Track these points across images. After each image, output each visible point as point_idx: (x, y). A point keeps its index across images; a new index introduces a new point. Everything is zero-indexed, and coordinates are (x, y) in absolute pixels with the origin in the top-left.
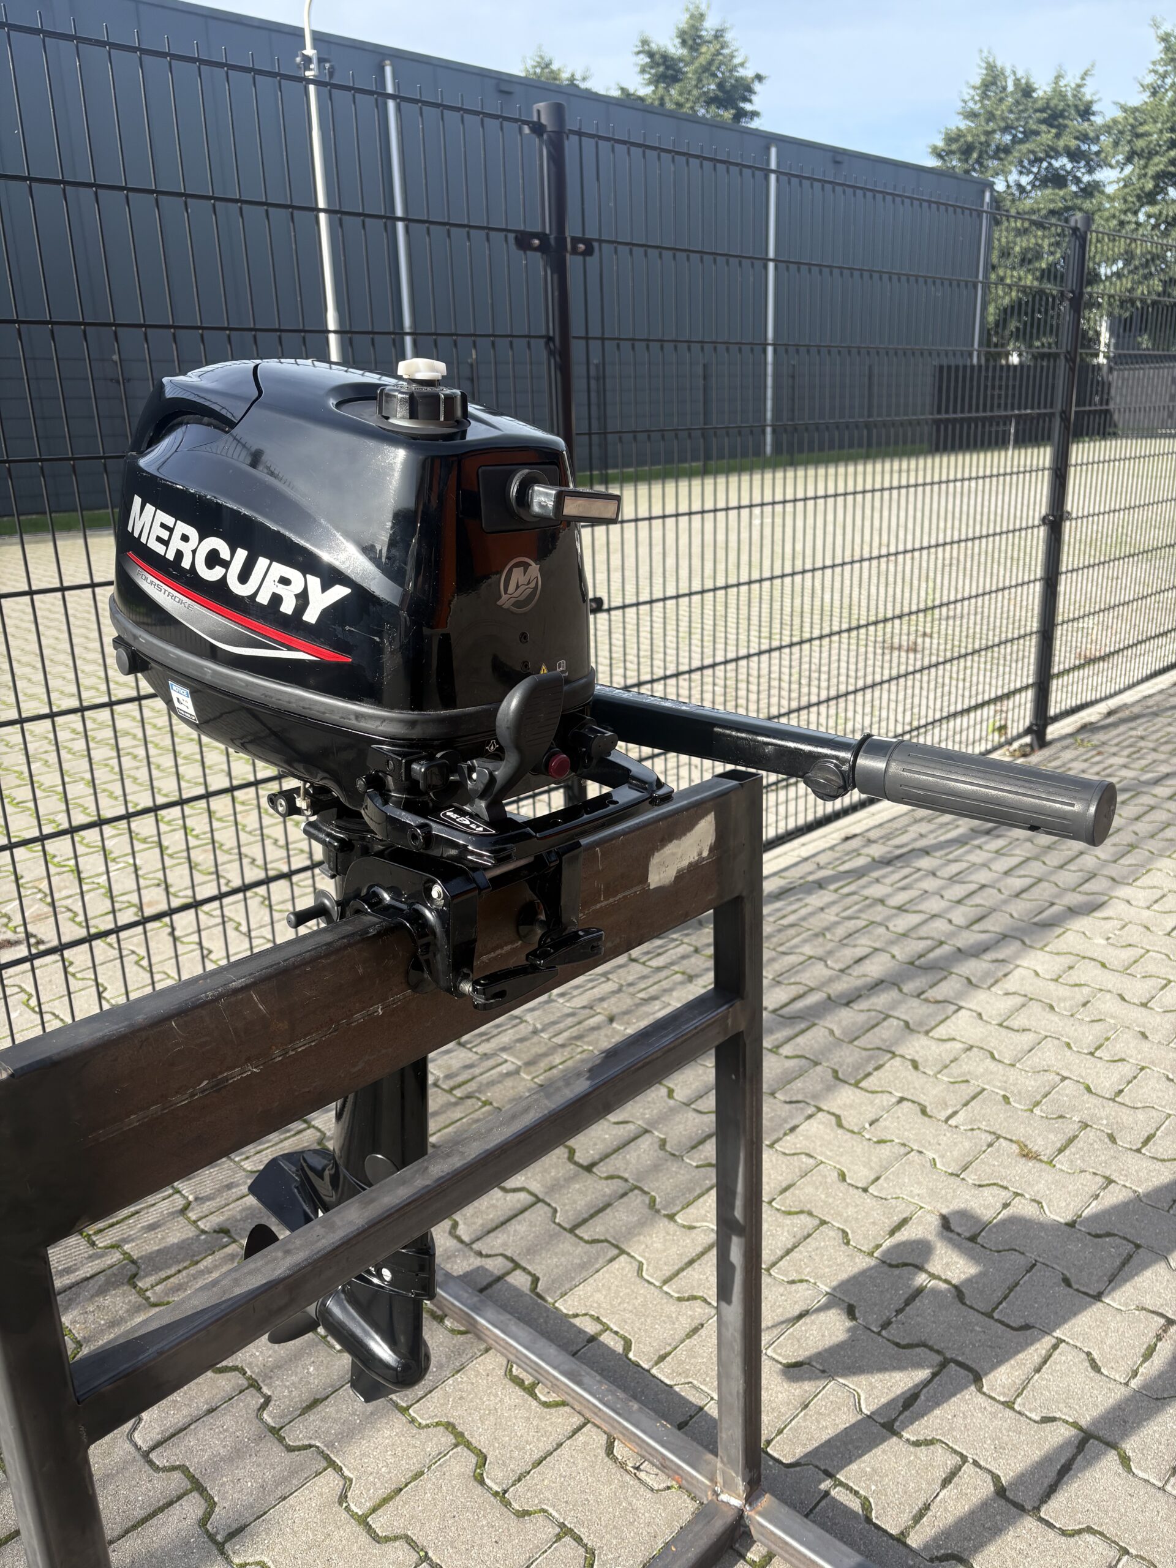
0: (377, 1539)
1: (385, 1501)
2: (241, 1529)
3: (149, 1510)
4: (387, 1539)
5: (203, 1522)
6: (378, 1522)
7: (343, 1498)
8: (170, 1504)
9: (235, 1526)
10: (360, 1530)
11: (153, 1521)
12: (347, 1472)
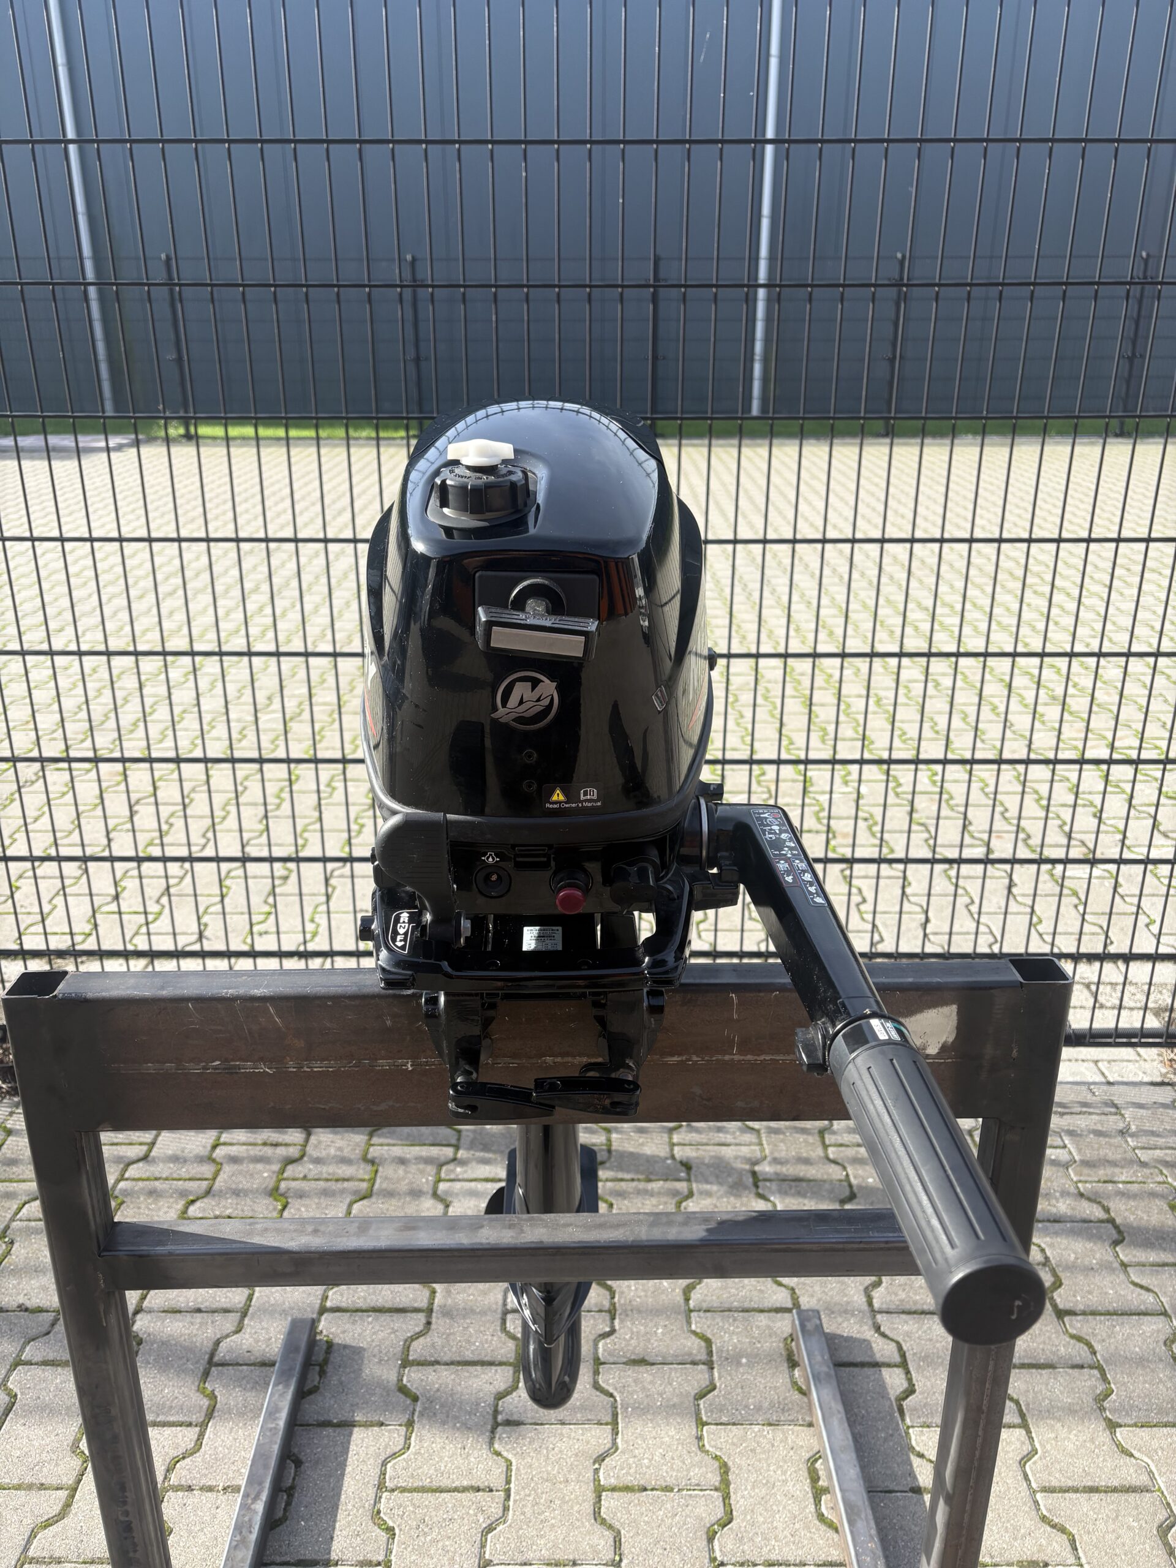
0: (596, 1514)
1: (627, 1489)
2: (518, 1423)
3: (476, 1358)
4: (603, 1522)
5: (500, 1396)
6: (609, 1502)
7: (601, 1459)
8: (491, 1364)
9: (515, 1417)
10: (591, 1496)
11: (471, 1369)
12: (619, 1441)
